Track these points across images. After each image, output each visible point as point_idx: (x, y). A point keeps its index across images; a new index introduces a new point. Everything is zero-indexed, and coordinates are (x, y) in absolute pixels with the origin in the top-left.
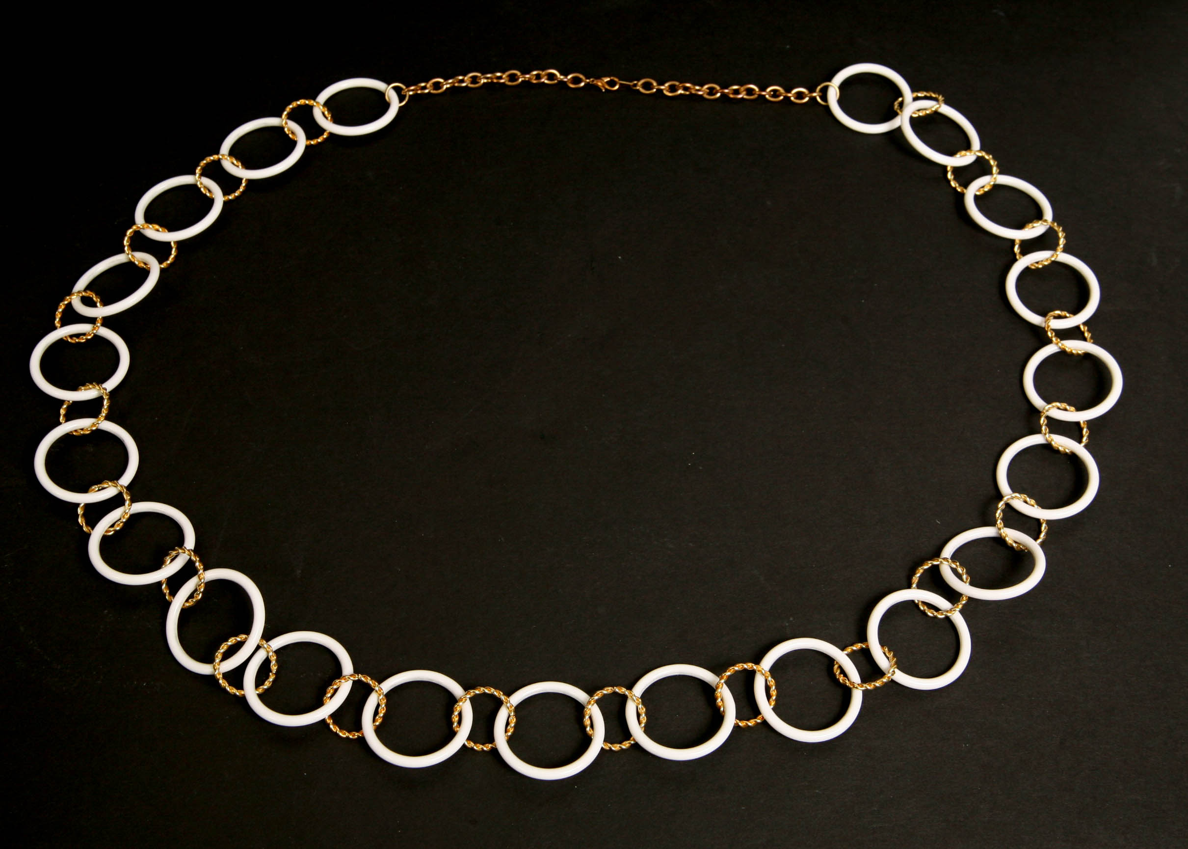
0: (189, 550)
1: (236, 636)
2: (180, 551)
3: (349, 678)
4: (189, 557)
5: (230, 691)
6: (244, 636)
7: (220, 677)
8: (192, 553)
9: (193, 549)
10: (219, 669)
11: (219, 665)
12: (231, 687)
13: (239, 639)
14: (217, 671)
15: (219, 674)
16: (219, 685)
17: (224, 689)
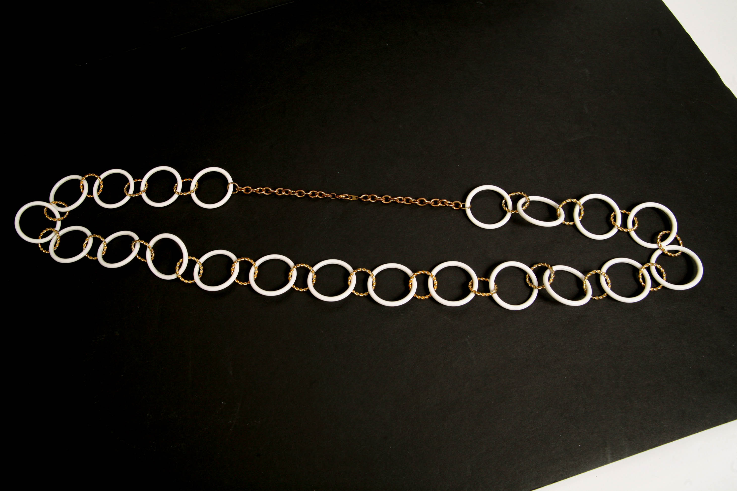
0: (138, 240)
1: (179, 261)
2: (135, 242)
3: (237, 261)
4: (140, 243)
5: (186, 282)
6: (181, 260)
7: (180, 277)
8: (140, 241)
9: (139, 239)
10: (179, 273)
11: (178, 272)
12: (186, 280)
13: (180, 262)
14: (178, 275)
15: (179, 275)
16: (180, 280)
17: (183, 282)
